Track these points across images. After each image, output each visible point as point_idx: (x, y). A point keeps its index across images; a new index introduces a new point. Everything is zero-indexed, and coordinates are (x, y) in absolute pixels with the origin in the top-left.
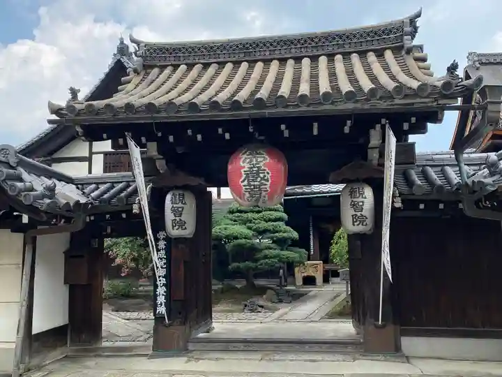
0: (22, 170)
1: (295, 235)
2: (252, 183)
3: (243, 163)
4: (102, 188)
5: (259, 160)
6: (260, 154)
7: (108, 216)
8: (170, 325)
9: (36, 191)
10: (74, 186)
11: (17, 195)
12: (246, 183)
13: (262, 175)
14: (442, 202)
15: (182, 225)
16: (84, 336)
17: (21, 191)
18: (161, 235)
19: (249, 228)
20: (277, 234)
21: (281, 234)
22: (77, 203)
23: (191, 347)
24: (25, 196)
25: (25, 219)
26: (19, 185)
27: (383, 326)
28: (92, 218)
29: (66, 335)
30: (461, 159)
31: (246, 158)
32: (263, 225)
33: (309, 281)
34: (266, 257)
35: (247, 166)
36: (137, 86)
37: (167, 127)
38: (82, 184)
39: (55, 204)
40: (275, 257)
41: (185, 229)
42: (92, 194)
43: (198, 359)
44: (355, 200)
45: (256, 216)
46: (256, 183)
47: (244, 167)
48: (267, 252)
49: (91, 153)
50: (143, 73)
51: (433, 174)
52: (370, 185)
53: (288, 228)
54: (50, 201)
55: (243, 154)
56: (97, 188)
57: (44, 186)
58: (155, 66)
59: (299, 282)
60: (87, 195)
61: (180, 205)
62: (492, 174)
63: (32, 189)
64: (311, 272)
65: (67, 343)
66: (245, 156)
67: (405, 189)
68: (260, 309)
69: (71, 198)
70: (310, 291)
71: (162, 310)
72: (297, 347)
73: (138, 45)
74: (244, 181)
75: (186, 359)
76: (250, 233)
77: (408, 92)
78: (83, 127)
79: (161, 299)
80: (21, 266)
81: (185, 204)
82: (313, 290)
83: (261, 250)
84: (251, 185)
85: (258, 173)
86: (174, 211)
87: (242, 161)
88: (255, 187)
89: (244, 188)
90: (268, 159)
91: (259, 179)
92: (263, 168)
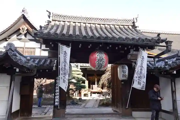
0: (16, 52)
2: (100, 63)
6: (102, 54)
7: (47, 71)
8: (60, 109)
11: (17, 61)
12: (98, 62)
16: (25, 114)
18: (57, 78)
23: (66, 116)
25: (17, 70)
27: (128, 108)
29: (19, 113)
30: (155, 60)
44: (123, 70)
46: (101, 63)
55: (97, 53)
62: (166, 65)
65: (18, 116)
66: (98, 54)
71: (57, 104)
72: (102, 115)
79: (57, 100)
80: (9, 87)
84: (99, 63)
85: (102, 60)
87: (97, 55)
88: (100, 64)
89: (97, 64)
90: (105, 56)
91: (102, 62)
92: (103, 58)
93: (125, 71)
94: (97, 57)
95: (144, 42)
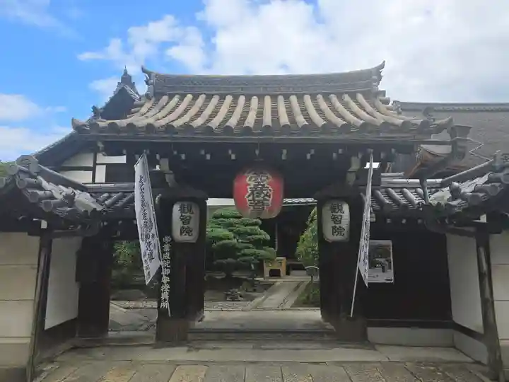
0: (42, 179)
1: (268, 237)
2: (257, 199)
3: (250, 181)
4: (115, 196)
5: (263, 178)
6: (264, 173)
7: (120, 222)
8: (172, 319)
9: (56, 199)
10: (88, 194)
11: (37, 203)
13: (265, 192)
14: (405, 218)
15: (189, 231)
16: (92, 328)
17: (41, 199)
18: (167, 239)
19: (231, 231)
20: (254, 237)
21: (257, 236)
22: (95, 210)
23: (190, 336)
24: (45, 203)
25: (44, 225)
26: (40, 193)
27: (354, 319)
28: (105, 223)
30: (425, 184)
31: (251, 177)
32: (242, 228)
33: (275, 273)
34: (244, 255)
35: (252, 184)
36: (150, 109)
37: (180, 147)
38: (96, 193)
39: (75, 211)
40: (252, 255)
41: (192, 235)
42: (106, 202)
43: (198, 349)
44: (335, 214)
45: (236, 220)
46: (260, 198)
47: (249, 185)
48: (246, 251)
49: (95, 164)
50: (153, 99)
51: (395, 194)
52: (347, 202)
53: (262, 231)
54: (69, 209)
55: (249, 173)
56: (109, 197)
57: (64, 194)
58: (165, 94)
59: (267, 274)
60: (101, 203)
61: (188, 214)
62: (454, 198)
63: (52, 197)
64: (275, 267)
65: (75, 335)
66: (250, 175)
67: (377, 207)
68: (240, 299)
69: (89, 206)
70: (276, 282)
71: (165, 305)
73: (150, 75)
74: (249, 196)
75: (186, 348)
76: (232, 235)
77: (392, 127)
78: (105, 143)
79: (165, 296)
80: (36, 266)
81: (193, 213)
82: (279, 281)
83: (241, 249)
85: (262, 190)
86: (183, 219)
87: (248, 179)
88: (259, 201)
89: (249, 202)
90: (271, 179)
91: (262, 195)
92: (266, 185)
93: (340, 218)
94: (249, 182)
95: (381, 135)
